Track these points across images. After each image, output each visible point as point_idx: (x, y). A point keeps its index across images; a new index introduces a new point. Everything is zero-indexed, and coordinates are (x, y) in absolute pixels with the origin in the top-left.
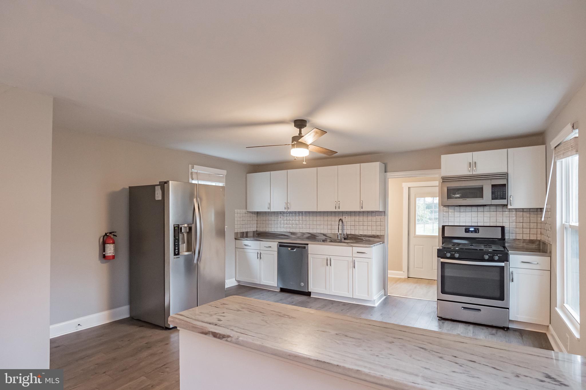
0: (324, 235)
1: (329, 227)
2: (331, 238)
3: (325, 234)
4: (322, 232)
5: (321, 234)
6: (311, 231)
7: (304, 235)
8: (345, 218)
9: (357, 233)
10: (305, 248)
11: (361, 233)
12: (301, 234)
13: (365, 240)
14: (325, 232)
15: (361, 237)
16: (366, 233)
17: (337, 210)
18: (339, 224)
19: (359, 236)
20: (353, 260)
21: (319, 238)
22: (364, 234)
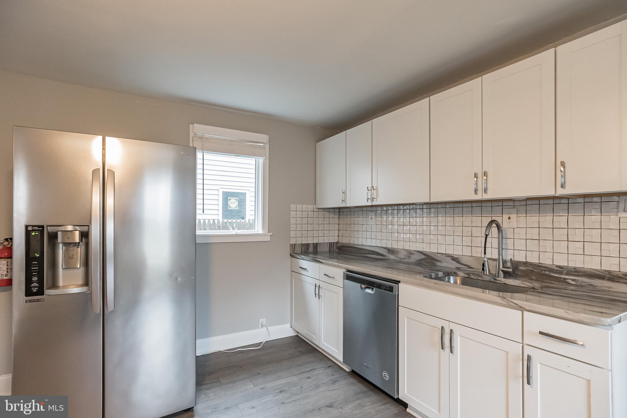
0: (455, 259)
1: (467, 241)
2: (470, 268)
3: (457, 258)
4: (450, 252)
5: (447, 255)
6: (426, 249)
7: (412, 256)
8: (509, 218)
9: (546, 260)
10: (391, 289)
11: (561, 261)
12: (405, 253)
13: (573, 283)
14: (457, 251)
15: (561, 273)
16: (576, 262)
17: (479, 197)
18: (487, 235)
19: (552, 270)
20: (526, 358)
21: (444, 264)
22: (572, 264)
